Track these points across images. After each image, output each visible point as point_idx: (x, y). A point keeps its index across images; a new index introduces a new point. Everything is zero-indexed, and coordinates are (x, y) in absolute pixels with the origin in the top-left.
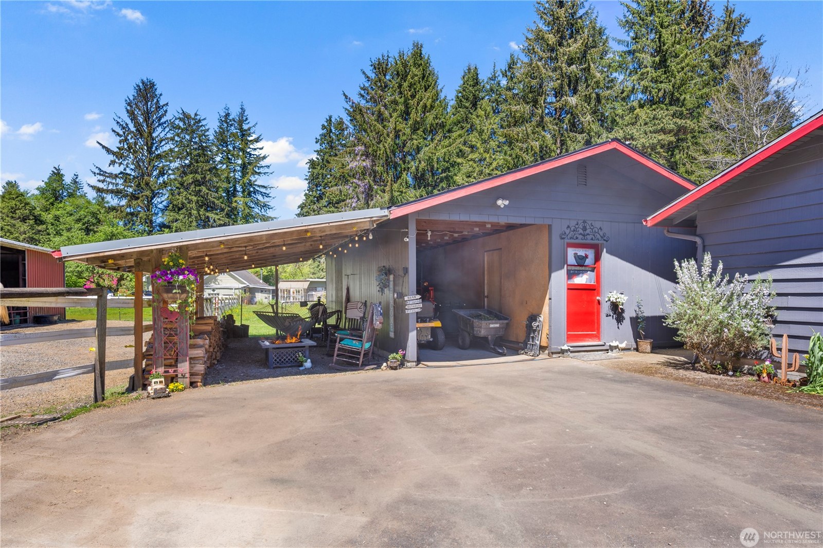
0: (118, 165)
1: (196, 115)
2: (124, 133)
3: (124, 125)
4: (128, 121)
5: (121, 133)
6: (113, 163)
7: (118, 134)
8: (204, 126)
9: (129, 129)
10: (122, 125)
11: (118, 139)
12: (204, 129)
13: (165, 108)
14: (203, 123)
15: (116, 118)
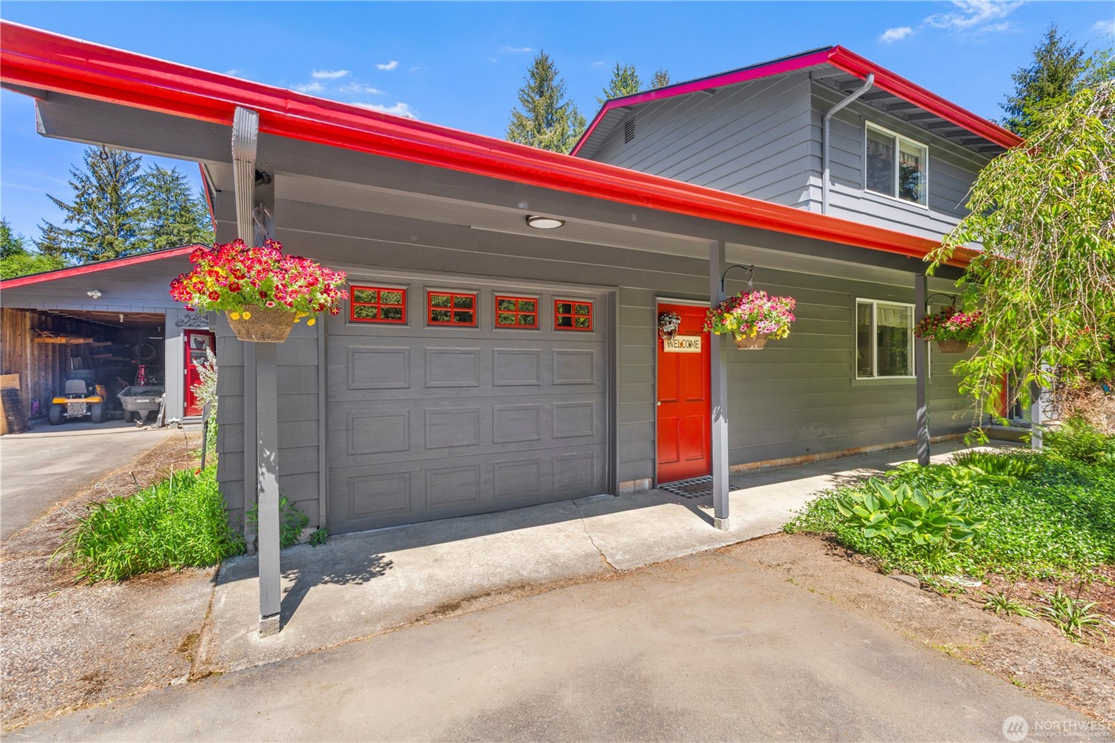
0: (76, 221)
1: (173, 171)
2: (83, 187)
3: (84, 178)
4: (90, 174)
5: (80, 186)
6: (70, 219)
7: (77, 188)
8: (183, 184)
9: (91, 182)
10: (82, 178)
11: (77, 192)
12: (183, 187)
13: (137, 162)
14: (184, 181)
15: (73, 170)
